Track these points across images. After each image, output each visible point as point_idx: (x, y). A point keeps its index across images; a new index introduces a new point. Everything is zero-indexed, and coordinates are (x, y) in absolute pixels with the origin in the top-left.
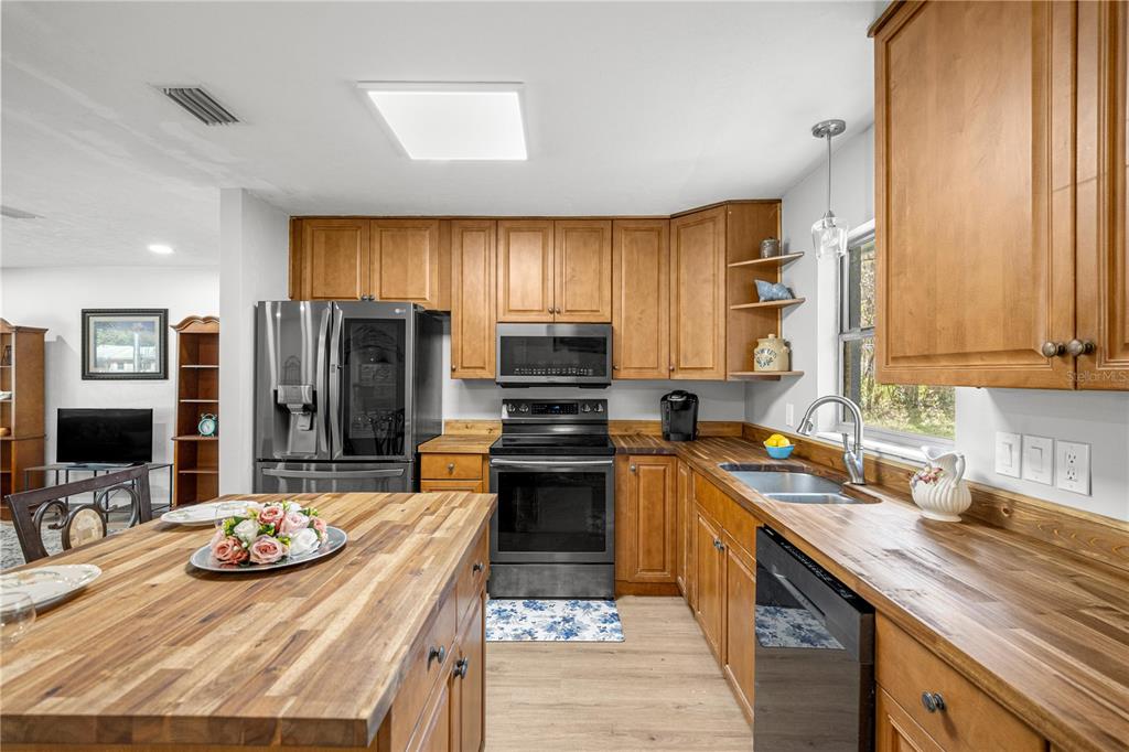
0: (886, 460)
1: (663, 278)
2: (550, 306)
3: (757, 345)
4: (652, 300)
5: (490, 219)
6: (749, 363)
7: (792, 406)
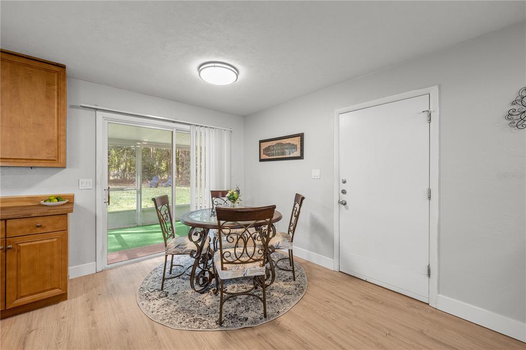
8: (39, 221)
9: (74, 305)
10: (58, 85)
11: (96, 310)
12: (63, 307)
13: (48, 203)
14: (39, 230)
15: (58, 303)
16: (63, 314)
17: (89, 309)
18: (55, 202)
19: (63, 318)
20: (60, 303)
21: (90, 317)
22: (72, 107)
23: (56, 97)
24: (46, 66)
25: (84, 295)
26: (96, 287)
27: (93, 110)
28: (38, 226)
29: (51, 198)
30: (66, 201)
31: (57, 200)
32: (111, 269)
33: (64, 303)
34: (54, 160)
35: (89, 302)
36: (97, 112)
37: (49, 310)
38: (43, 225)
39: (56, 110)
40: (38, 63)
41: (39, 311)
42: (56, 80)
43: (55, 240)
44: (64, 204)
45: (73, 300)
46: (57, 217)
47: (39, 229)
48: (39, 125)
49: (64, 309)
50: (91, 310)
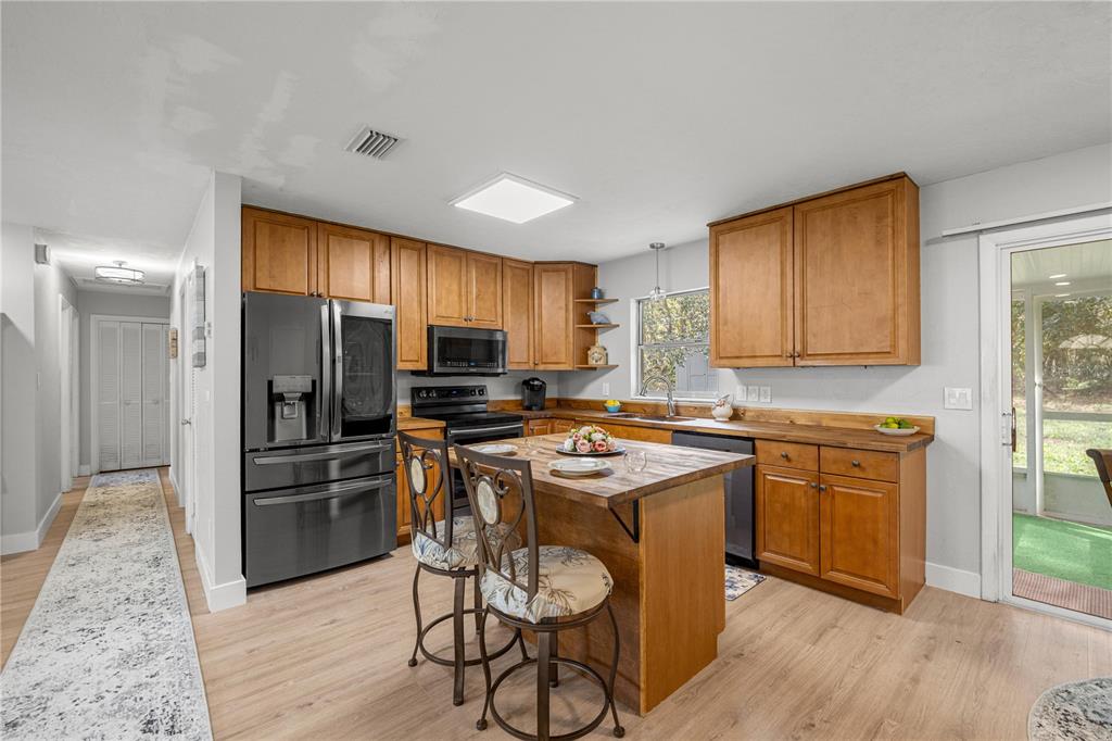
0: (680, 404)
1: (530, 302)
2: (464, 316)
3: (589, 349)
4: (525, 317)
5: (422, 242)
6: (585, 359)
7: (608, 385)
8: (857, 457)
9: (906, 631)
10: (893, 215)
11: (933, 662)
12: (889, 622)
13: (883, 430)
14: (857, 472)
15: (886, 612)
16: (882, 633)
17: (925, 653)
18: (894, 429)
19: (879, 638)
20: (889, 614)
21: (916, 665)
22: (928, 243)
23: (890, 238)
24: (875, 189)
25: (931, 625)
26: (961, 624)
27: (972, 235)
28: (855, 465)
29: (889, 420)
30: (917, 429)
31: (896, 426)
32: (1020, 609)
33: (895, 617)
34: (889, 353)
35: (932, 641)
36: (981, 237)
37: (869, 614)
38: (863, 465)
39: (890, 262)
40: (863, 190)
41: (859, 606)
42: (890, 206)
43: (880, 495)
44: (912, 435)
45: (910, 621)
46: (882, 456)
47: (856, 469)
48: (866, 294)
49: (889, 625)
50: (926, 657)
